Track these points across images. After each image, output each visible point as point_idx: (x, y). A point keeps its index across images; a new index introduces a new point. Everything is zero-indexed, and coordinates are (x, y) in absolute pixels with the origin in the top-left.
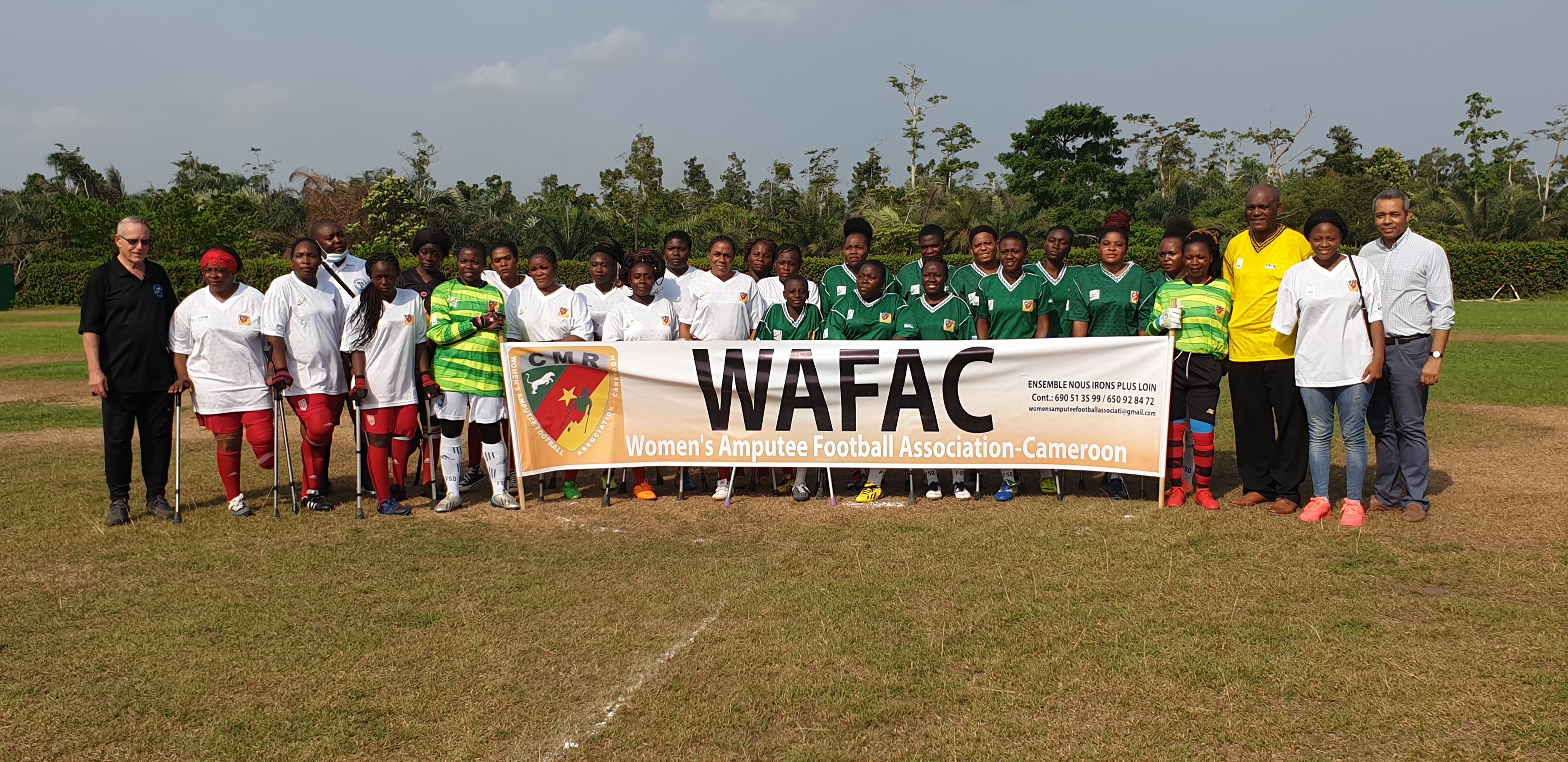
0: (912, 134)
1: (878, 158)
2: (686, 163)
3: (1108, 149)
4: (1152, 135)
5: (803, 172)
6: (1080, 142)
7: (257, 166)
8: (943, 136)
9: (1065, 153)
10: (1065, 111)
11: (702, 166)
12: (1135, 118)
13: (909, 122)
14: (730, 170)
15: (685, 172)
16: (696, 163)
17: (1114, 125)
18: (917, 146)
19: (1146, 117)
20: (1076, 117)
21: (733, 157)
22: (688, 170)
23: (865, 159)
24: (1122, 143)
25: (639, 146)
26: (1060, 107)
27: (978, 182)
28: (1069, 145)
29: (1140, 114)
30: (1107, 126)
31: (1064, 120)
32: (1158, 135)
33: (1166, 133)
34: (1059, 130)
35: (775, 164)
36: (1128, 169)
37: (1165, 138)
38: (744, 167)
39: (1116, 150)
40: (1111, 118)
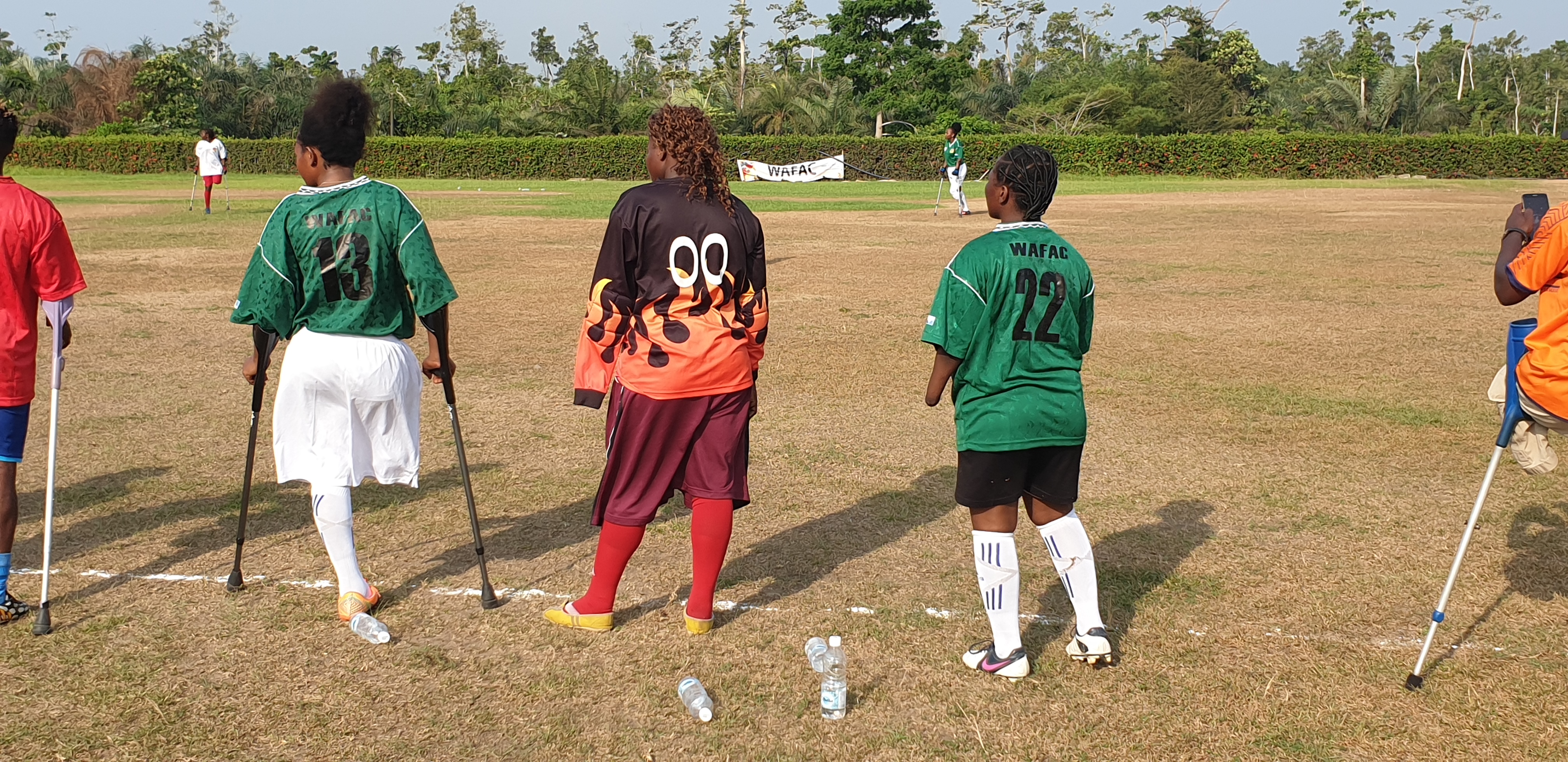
2: (533, 34)
3: (923, 31)
4: (991, 16)
5: (662, 47)
7: (52, 33)
8: (779, 13)
9: (881, 34)
11: (552, 37)
14: (580, 42)
15: (533, 44)
16: (545, 34)
17: (931, 6)
21: (584, 27)
22: (536, 42)
23: (723, 33)
24: (936, 24)
25: (457, 16)
28: (886, 27)
30: (925, 7)
32: (1002, 15)
35: (634, 36)
37: (1008, 18)
38: (595, 39)
39: (931, 32)
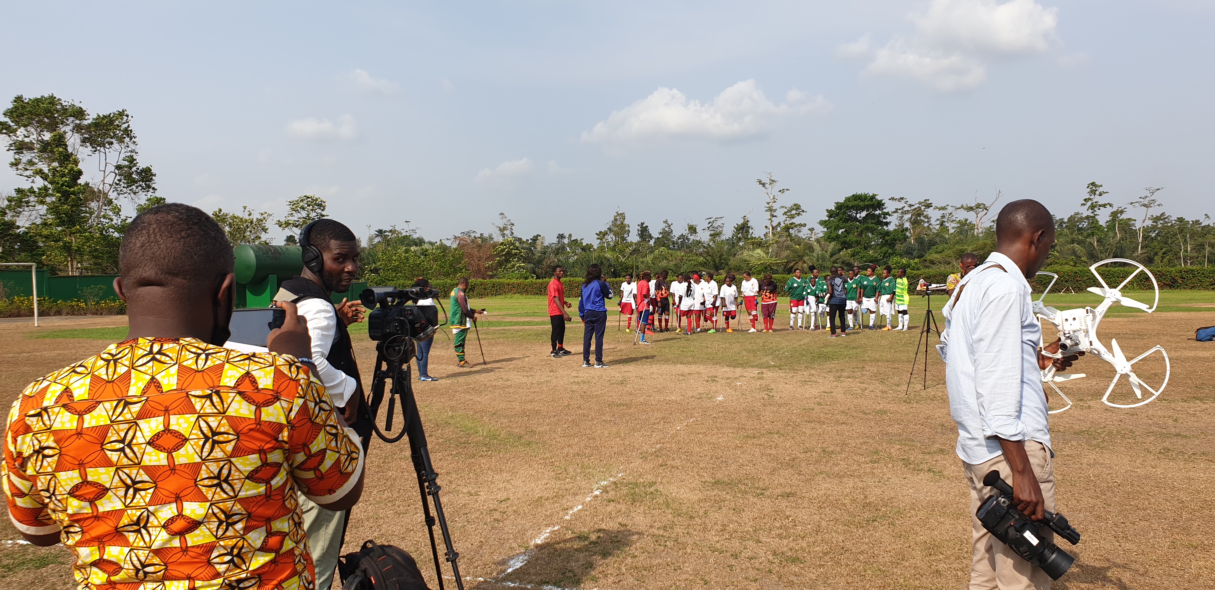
0: (770, 209)
1: (748, 221)
2: (640, 225)
3: (880, 217)
4: (905, 209)
5: (704, 230)
6: (864, 214)
8: (786, 210)
9: (856, 219)
10: (856, 197)
11: (647, 227)
12: (896, 200)
13: (768, 203)
14: (664, 229)
15: (639, 230)
16: (644, 226)
17: (883, 205)
18: (773, 216)
19: (902, 199)
20: (862, 201)
21: (666, 222)
22: (641, 229)
23: (741, 222)
24: (888, 214)
25: (618, 218)
26: (853, 195)
27: (804, 233)
28: (858, 216)
29: (899, 197)
30: (880, 205)
31: (856, 203)
32: (909, 209)
33: (913, 208)
34: (852, 207)
35: (687, 224)
36: (891, 228)
37: (913, 210)
39: (884, 218)
40: (881, 201)
